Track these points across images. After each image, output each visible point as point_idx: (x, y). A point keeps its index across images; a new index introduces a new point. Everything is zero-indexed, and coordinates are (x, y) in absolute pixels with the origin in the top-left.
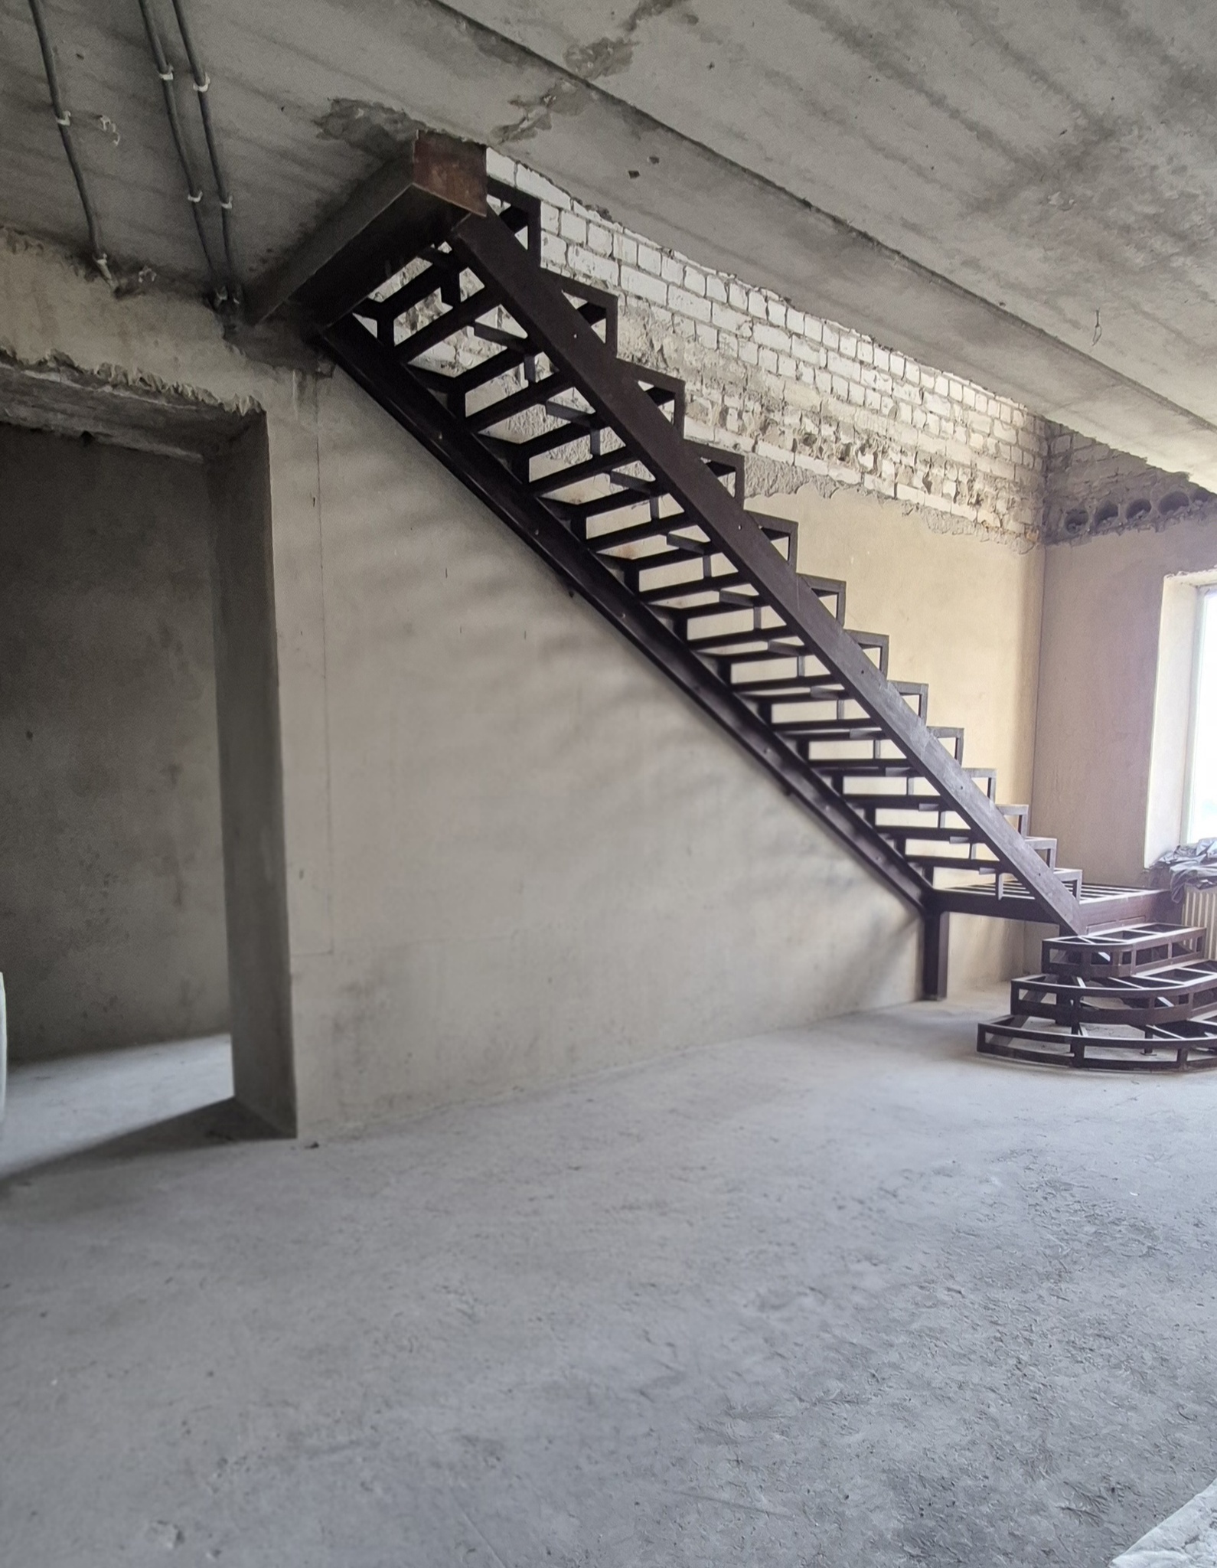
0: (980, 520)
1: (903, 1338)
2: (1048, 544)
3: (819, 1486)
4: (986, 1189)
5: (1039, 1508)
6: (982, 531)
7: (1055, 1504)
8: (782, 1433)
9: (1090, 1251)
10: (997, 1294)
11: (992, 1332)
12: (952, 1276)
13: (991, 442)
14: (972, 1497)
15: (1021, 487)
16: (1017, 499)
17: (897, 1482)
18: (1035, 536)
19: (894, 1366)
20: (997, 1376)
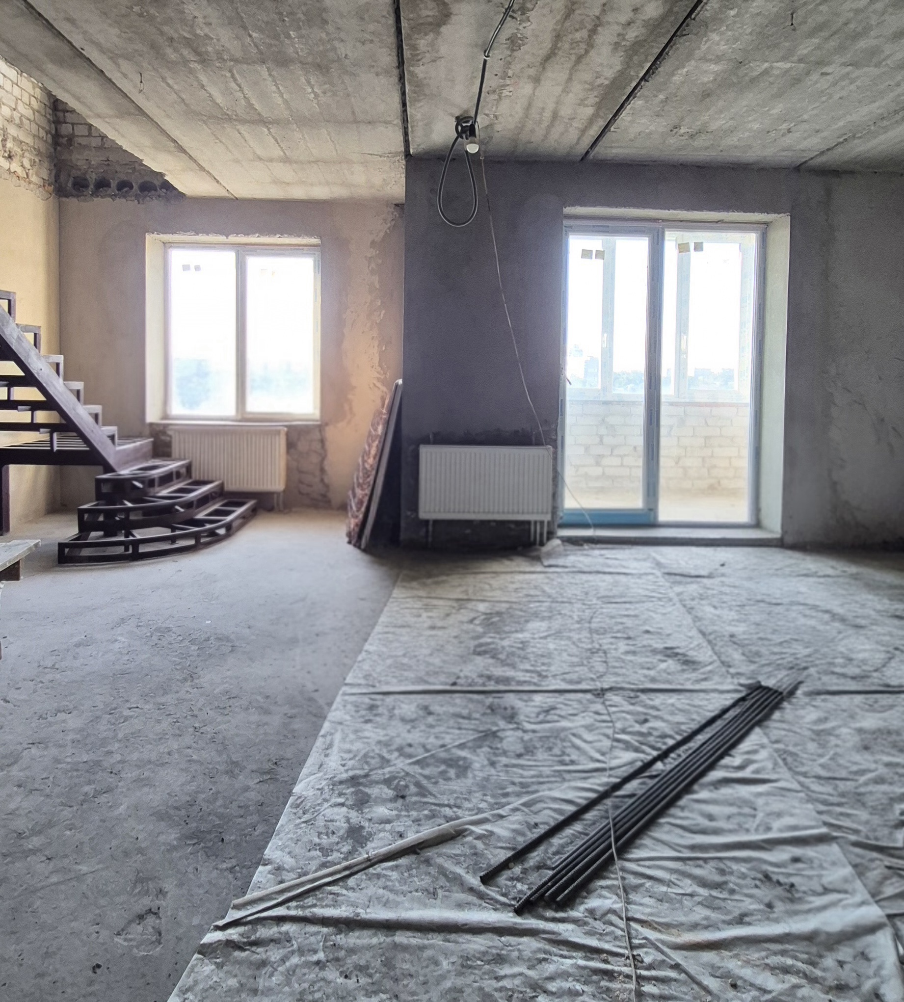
0: (12, 170)
1: (117, 745)
2: (60, 196)
3: (114, 843)
4: (117, 645)
5: (247, 789)
6: (15, 179)
7: (252, 783)
8: (71, 830)
9: (201, 658)
10: (162, 700)
11: (170, 719)
12: (127, 701)
13: (16, 115)
14: (208, 801)
15: (39, 153)
16: (37, 160)
17: (161, 816)
18: (51, 188)
19: (121, 762)
20: (188, 740)
